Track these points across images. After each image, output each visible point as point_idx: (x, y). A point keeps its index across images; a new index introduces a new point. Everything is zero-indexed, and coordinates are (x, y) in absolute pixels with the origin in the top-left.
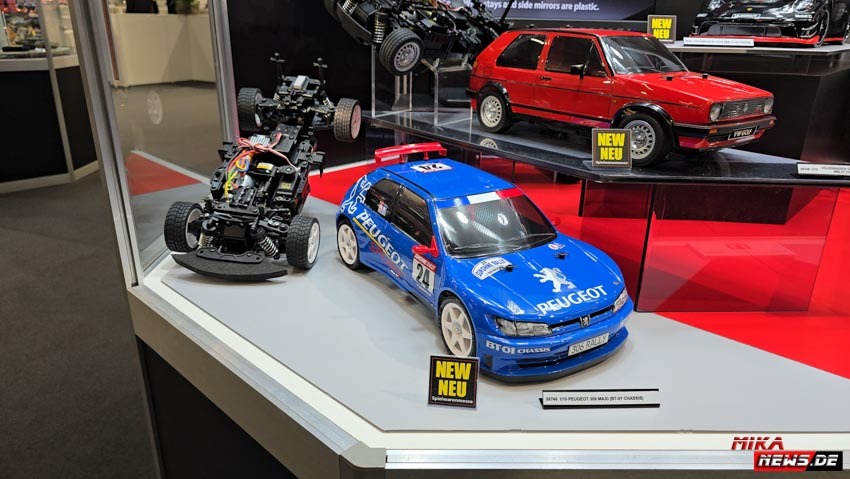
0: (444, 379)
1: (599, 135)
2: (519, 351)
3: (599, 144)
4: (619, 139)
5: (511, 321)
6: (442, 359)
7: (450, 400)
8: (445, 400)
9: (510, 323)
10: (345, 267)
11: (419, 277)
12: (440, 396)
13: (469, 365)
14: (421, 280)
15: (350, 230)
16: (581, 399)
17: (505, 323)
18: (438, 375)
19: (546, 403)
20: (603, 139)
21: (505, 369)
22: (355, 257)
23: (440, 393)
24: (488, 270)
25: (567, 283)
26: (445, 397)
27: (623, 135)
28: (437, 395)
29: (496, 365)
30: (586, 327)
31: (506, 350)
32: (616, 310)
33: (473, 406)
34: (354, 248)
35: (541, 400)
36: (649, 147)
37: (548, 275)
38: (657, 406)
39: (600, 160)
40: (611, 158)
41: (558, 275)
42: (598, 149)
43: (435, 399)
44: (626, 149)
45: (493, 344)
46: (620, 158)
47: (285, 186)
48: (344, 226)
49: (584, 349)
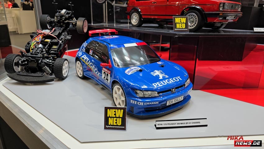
0: (111, 117)
1: (176, 18)
2: (145, 104)
3: (176, 22)
4: (184, 20)
5: (141, 91)
6: (110, 108)
7: (114, 127)
8: (112, 127)
9: (141, 92)
10: (79, 78)
11: (104, 78)
12: (110, 125)
13: (122, 111)
14: (105, 78)
15: (80, 63)
16: (173, 124)
17: (138, 92)
18: (108, 116)
19: (157, 126)
20: (177, 20)
21: (140, 113)
22: (82, 74)
23: (109, 124)
24: (132, 71)
25: (165, 75)
26: (112, 125)
27: (185, 18)
28: (108, 125)
29: (135, 111)
30: (174, 93)
31: (139, 103)
32: (186, 86)
33: (125, 129)
34: (82, 70)
35: (155, 125)
36: (195, 23)
37: (157, 73)
38: (206, 126)
39: (176, 28)
40: (181, 28)
41: (161, 73)
42: (176, 24)
43: (107, 127)
44: (186, 24)
45: (133, 101)
46: (184, 27)
47: (54, 47)
48: (78, 62)
49: (173, 103)
